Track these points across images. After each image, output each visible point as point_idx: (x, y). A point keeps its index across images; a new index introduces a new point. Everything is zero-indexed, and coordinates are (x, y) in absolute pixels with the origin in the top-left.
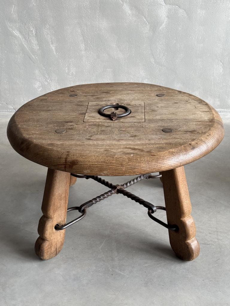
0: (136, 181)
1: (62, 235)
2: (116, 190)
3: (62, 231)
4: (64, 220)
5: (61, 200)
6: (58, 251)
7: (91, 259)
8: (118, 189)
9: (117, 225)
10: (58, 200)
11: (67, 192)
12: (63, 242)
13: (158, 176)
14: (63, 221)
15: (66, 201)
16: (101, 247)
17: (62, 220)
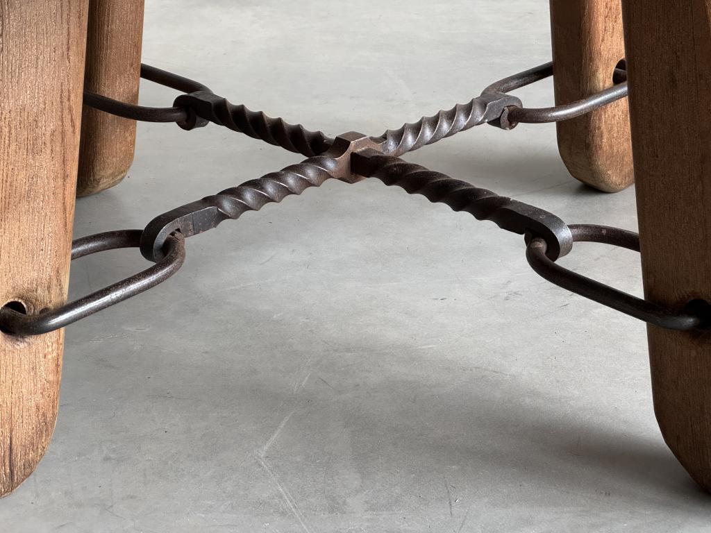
0: (445, 127)
1: (46, 371)
2: (345, 158)
3: (47, 346)
4: (54, 282)
5: (33, 149)
6: (19, 463)
7: (211, 507)
8: (353, 155)
9: (348, 350)
10: (13, 147)
11: (70, 109)
12: (49, 415)
13: (552, 110)
14: (49, 288)
15: (69, 164)
16: (266, 448)
17: (45, 276)
